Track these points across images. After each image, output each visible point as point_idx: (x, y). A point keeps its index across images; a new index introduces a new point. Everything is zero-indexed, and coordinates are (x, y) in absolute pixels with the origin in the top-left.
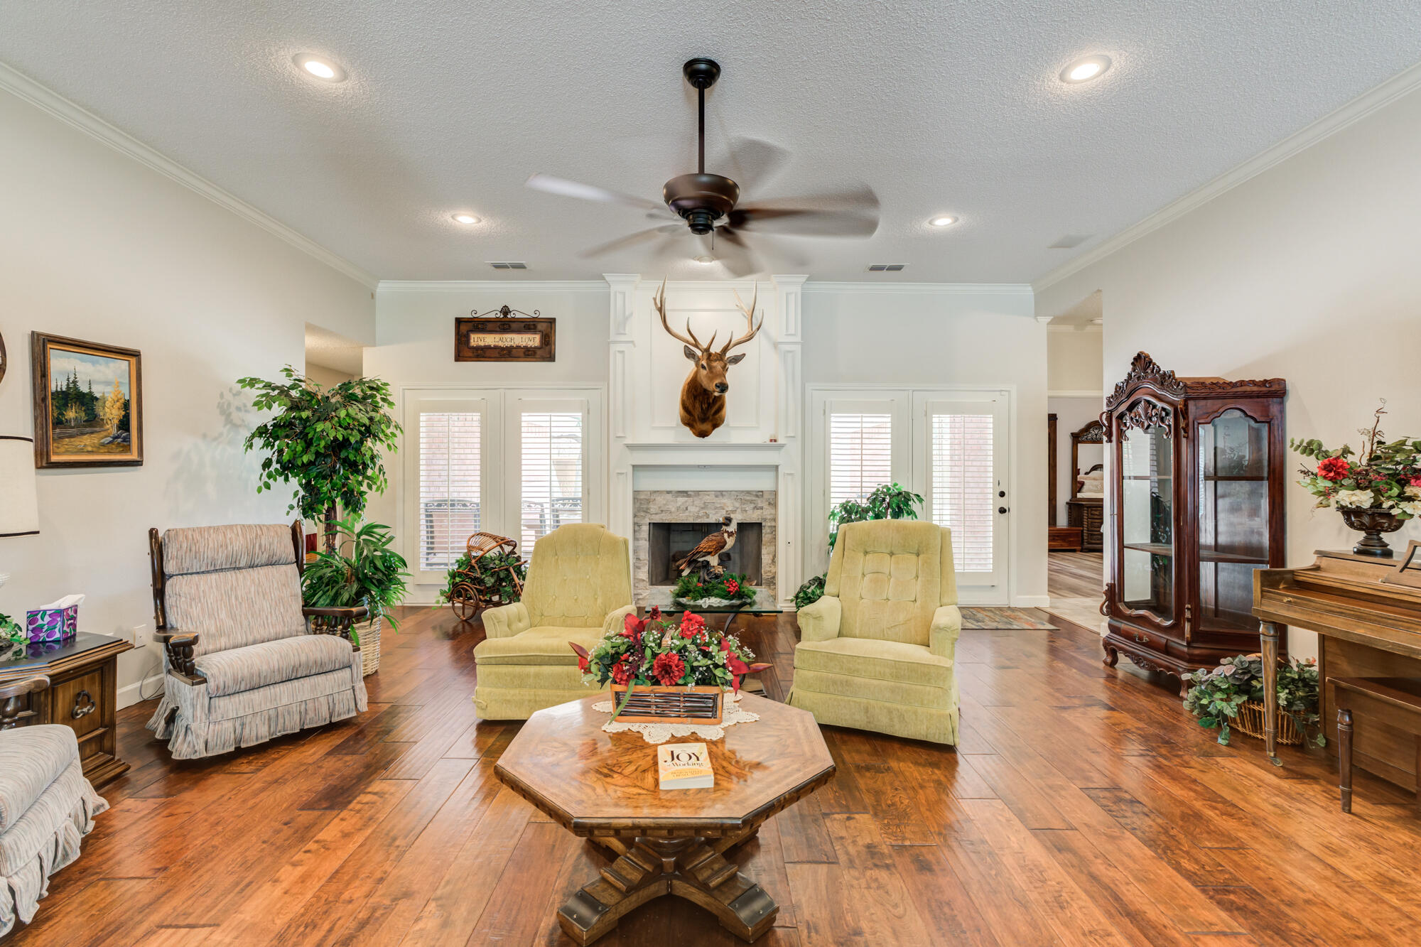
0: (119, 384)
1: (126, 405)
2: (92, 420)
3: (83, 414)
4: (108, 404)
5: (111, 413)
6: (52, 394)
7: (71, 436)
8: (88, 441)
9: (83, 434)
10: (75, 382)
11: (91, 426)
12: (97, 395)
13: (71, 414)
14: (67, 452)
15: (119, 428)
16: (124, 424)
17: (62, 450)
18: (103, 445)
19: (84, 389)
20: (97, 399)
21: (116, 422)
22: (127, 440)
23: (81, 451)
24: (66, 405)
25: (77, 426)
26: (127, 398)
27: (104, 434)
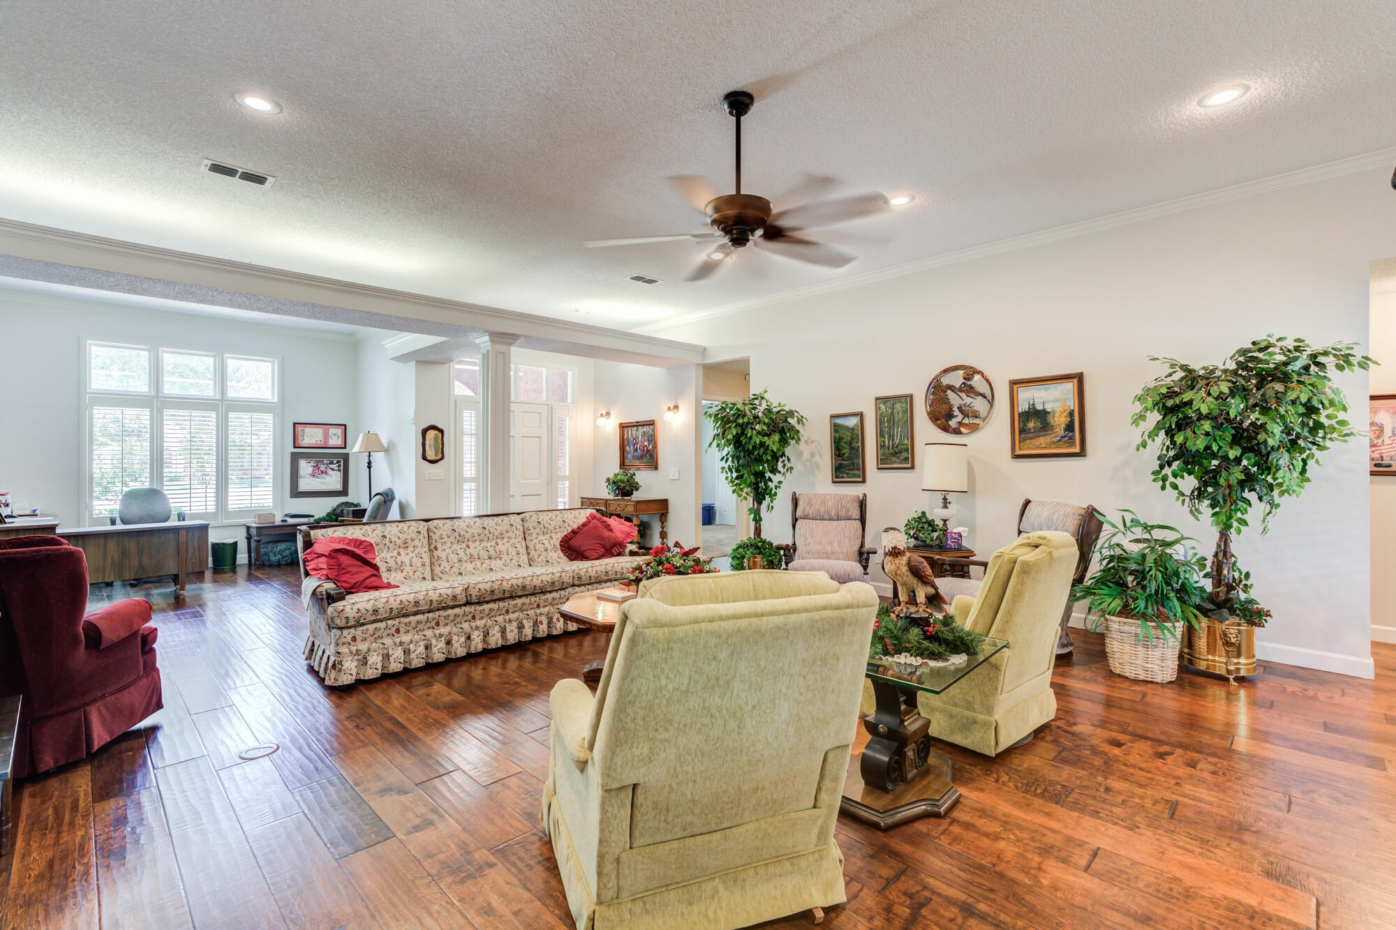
0: (1065, 400)
1: (1071, 414)
2: (1046, 427)
3: (1039, 424)
4: (1057, 415)
5: (1059, 421)
6: (1019, 414)
7: (1031, 439)
8: (1042, 441)
9: (1039, 436)
10: (1033, 404)
11: (1046, 431)
12: (1049, 410)
13: (1031, 425)
14: (1029, 448)
15: (1066, 430)
16: (1070, 427)
17: (1025, 447)
18: (1054, 443)
19: (1040, 407)
20: (1048, 413)
21: (1063, 426)
22: (1072, 438)
23: (1038, 447)
24: (1028, 420)
25: (1035, 432)
26: (1072, 408)
27: (1054, 435)
